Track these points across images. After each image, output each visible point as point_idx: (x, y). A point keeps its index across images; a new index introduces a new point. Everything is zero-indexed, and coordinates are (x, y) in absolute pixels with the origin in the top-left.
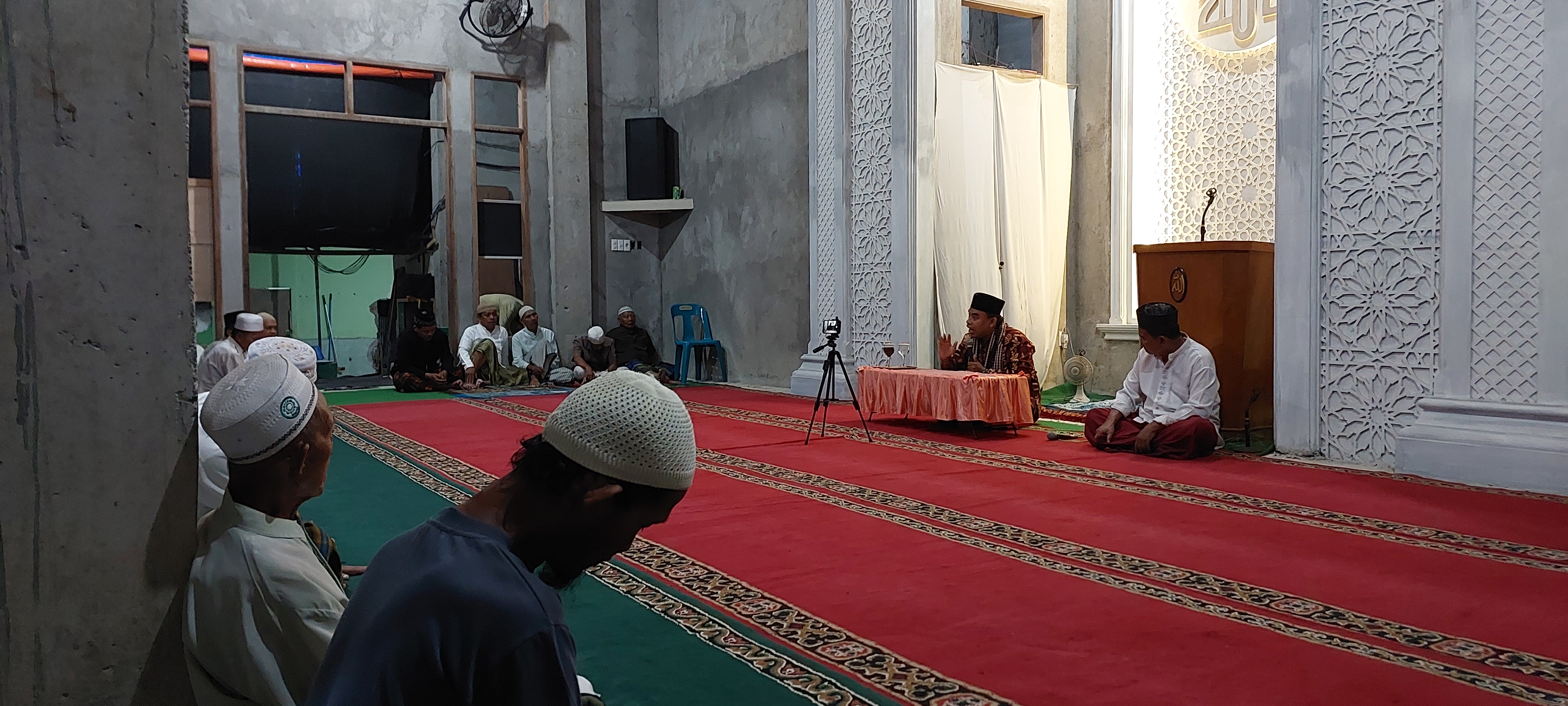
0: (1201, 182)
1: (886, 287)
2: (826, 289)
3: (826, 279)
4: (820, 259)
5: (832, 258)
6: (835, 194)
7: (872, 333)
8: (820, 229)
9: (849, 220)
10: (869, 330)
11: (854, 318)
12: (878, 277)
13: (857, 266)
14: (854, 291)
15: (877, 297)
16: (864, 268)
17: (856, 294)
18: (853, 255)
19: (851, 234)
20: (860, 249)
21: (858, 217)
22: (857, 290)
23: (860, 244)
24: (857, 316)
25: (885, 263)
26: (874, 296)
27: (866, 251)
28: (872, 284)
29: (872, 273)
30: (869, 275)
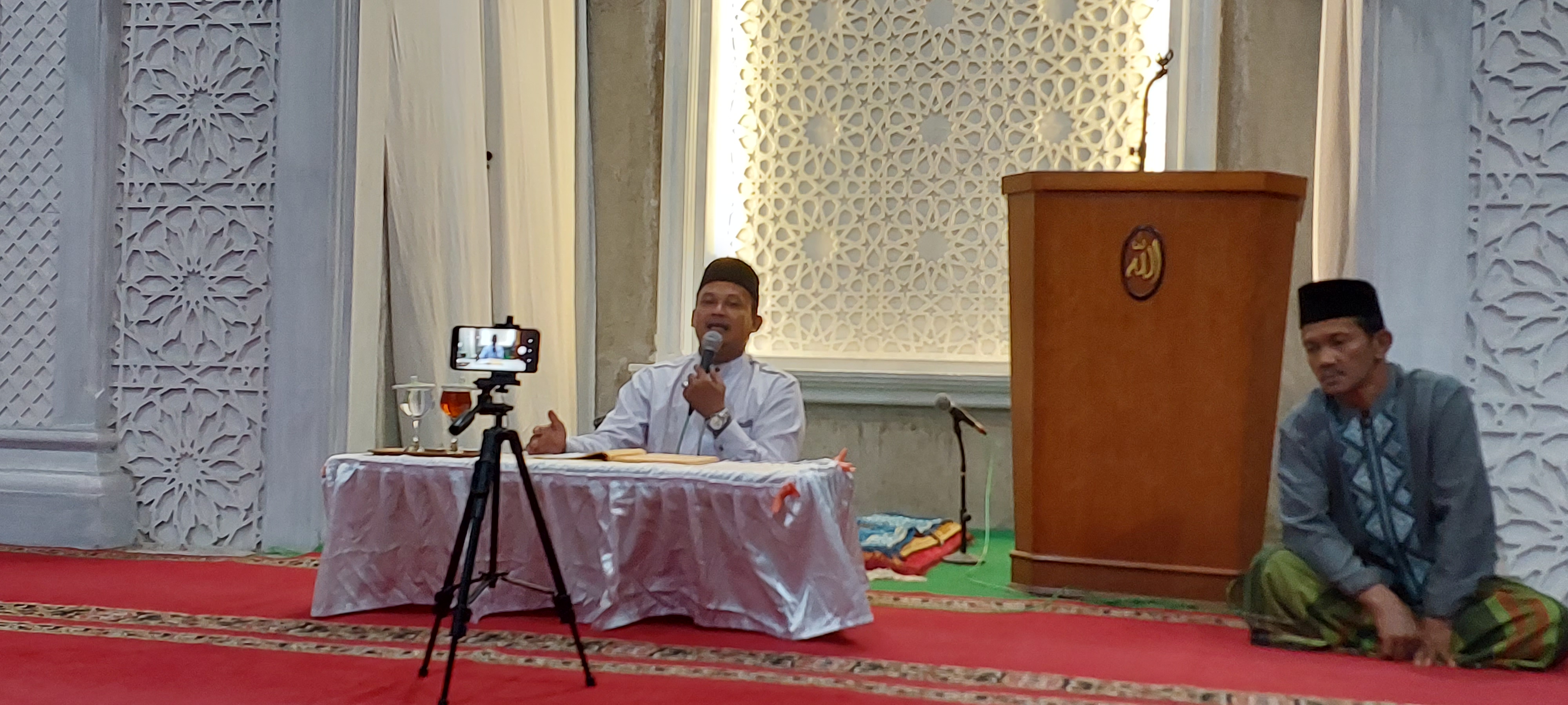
0: (838, 99)
1: (244, 246)
7: (189, 366)
10: (176, 357)
11: (121, 325)
12: (214, 221)
13: (139, 189)
14: (126, 253)
15: (211, 272)
16: (164, 195)
17: (129, 262)
18: (127, 160)
19: (121, 104)
20: (151, 145)
21: (149, 58)
22: (136, 252)
23: (153, 132)
24: (134, 319)
25: (242, 185)
26: (200, 269)
27: (172, 152)
28: (190, 239)
29: (195, 209)
30: (181, 212)
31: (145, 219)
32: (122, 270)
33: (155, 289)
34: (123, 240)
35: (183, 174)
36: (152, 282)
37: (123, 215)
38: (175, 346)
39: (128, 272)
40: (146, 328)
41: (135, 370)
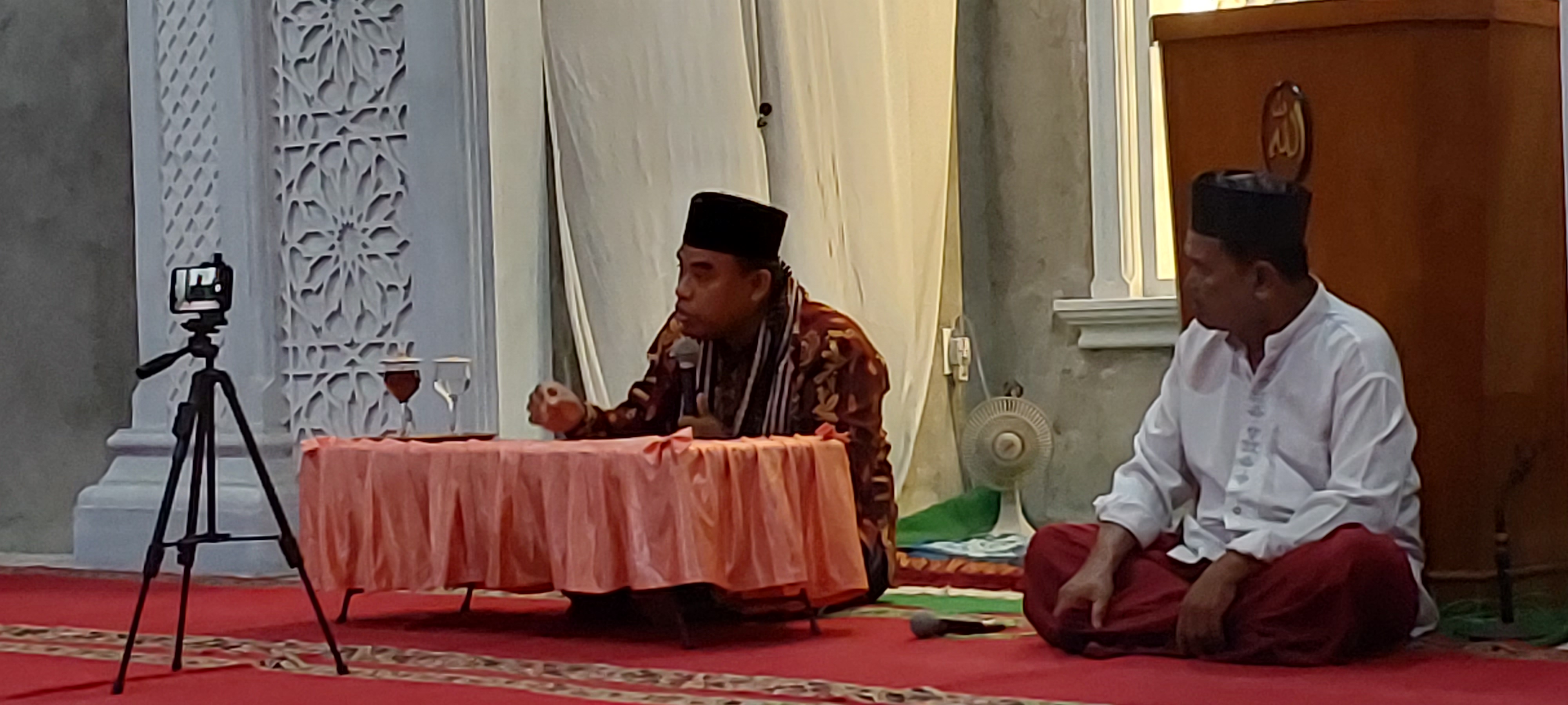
1: (391, 187)
2: (191, 202)
3: (190, 169)
4: (168, 104)
5: (208, 99)
7: (351, 345)
10: (339, 334)
11: (287, 297)
12: (363, 158)
13: (294, 123)
14: (287, 204)
15: (364, 224)
16: (315, 129)
17: (291, 214)
18: (281, 88)
19: (271, 19)
20: (303, 66)
22: (295, 204)
23: (302, 49)
24: (298, 289)
25: (386, 110)
26: (353, 220)
27: (320, 73)
28: (343, 183)
29: (345, 145)
30: (334, 149)
31: (299, 161)
33: (315, 249)
34: (283, 190)
35: (334, 100)
36: (313, 241)
37: (282, 157)
38: (337, 320)
39: (290, 229)
40: (311, 298)
41: (303, 353)
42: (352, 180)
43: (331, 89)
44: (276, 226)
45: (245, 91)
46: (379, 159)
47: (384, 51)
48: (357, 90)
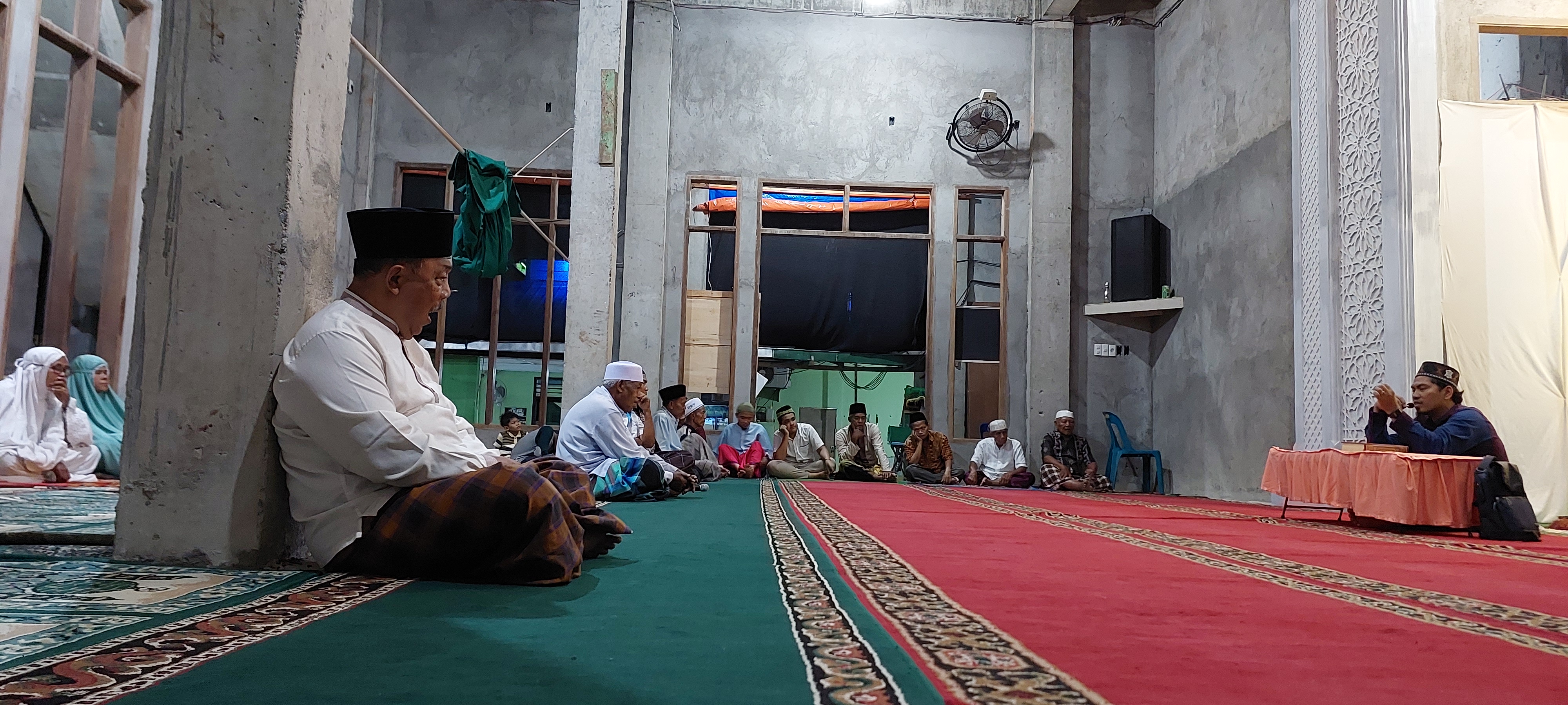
1: (1380, 371)
2: (1313, 379)
3: (1312, 367)
4: (1306, 345)
5: (1319, 342)
6: (1320, 268)
8: (1306, 310)
9: (1337, 298)
11: (1345, 412)
12: (1371, 361)
13: (1348, 350)
14: (1345, 379)
15: (1371, 385)
16: (1356, 351)
17: (1346, 383)
18: (1344, 337)
19: (1341, 313)
20: (1351, 329)
21: (1348, 291)
22: (1348, 378)
23: (1352, 323)
24: (1349, 410)
25: (1379, 343)
26: (1367, 384)
27: (1357, 332)
28: (1364, 370)
29: (1365, 356)
30: (1362, 358)
31: (1350, 363)
32: (1344, 387)
33: (1355, 394)
34: (1344, 374)
35: (1362, 340)
36: (1354, 391)
37: (1343, 362)
38: (1362, 420)
39: (1346, 388)
40: (1353, 412)
41: (1350, 432)
42: (1367, 369)
43: (1361, 337)
44: (1341, 387)
45: (1330, 339)
46: (1377, 361)
47: (1379, 322)
48: (1369, 336)
